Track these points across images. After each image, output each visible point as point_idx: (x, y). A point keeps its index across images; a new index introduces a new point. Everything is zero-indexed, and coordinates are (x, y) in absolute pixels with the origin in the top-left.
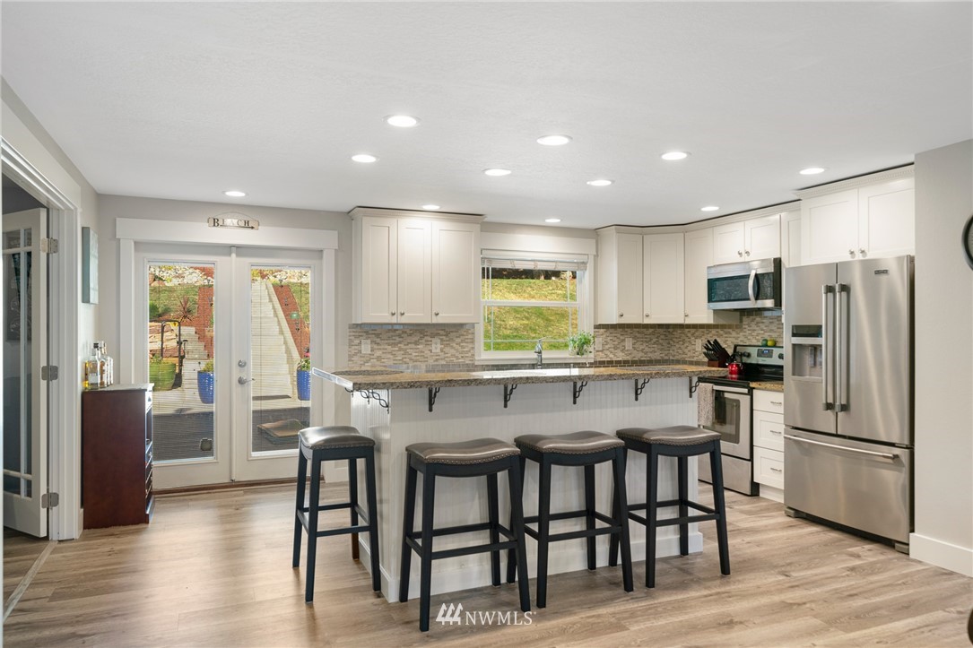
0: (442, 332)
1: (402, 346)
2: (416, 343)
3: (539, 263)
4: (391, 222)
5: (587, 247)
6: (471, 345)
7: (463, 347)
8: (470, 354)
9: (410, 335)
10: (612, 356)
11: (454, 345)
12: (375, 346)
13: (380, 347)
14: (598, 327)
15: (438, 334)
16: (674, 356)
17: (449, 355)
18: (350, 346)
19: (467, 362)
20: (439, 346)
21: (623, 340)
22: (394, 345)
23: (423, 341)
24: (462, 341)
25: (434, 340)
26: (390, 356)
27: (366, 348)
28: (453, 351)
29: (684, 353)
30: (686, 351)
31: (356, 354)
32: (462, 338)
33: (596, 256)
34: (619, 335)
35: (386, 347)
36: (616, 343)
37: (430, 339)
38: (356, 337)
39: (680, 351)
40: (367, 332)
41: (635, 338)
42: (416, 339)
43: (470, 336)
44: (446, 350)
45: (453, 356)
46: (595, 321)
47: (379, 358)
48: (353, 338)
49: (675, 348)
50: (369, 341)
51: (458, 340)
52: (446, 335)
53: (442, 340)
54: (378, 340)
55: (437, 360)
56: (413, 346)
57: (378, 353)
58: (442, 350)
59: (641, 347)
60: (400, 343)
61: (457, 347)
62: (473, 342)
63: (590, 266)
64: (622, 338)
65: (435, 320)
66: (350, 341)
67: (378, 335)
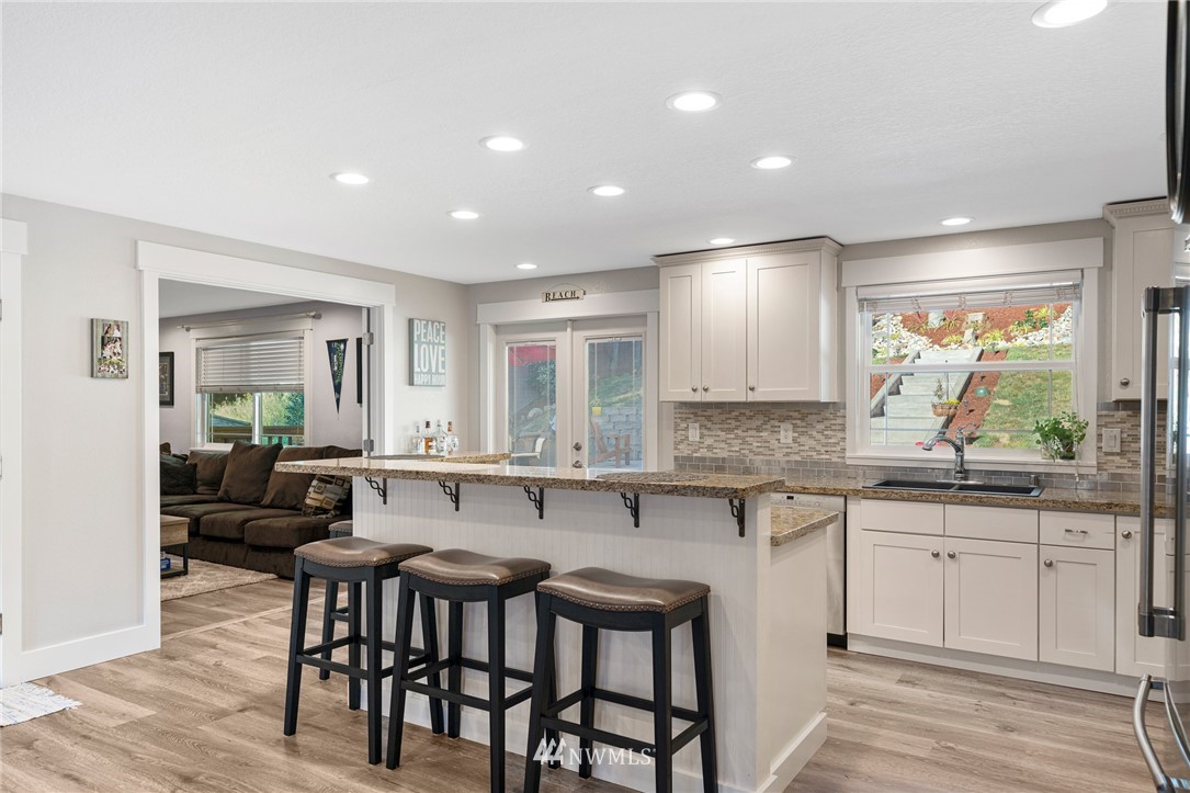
0: (795, 414)
1: (739, 432)
2: (758, 429)
5: (1082, 254)
6: (840, 435)
7: (827, 437)
8: (838, 448)
9: (750, 418)
11: (814, 433)
12: (706, 432)
13: (711, 433)
14: (1110, 406)
15: (789, 418)
17: (806, 448)
18: (676, 431)
19: (834, 460)
20: (791, 434)
22: (730, 430)
23: (768, 426)
24: (827, 428)
25: (783, 425)
26: (723, 445)
27: (694, 434)
28: (812, 443)
31: (682, 441)
32: (827, 423)
35: (719, 433)
37: (777, 424)
38: (682, 419)
40: (696, 415)
42: (759, 423)
43: (839, 421)
44: (802, 439)
45: (812, 449)
47: (710, 448)
48: (679, 421)
50: (697, 425)
51: (820, 426)
52: (802, 419)
53: (795, 426)
54: (709, 424)
55: (788, 454)
56: (753, 433)
57: (709, 441)
58: (794, 440)
60: (737, 428)
61: (819, 436)
62: (844, 430)
63: (1089, 292)
65: (752, 397)
66: (676, 425)
67: (709, 418)
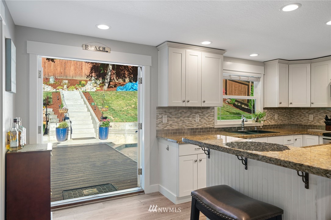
0: (200, 111)
1: (182, 118)
2: (188, 117)
3: (241, 77)
4: (183, 51)
5: (260, 70)
6: (213, 118)
7: (209, 119)
8: (212, 123)
9: (186, 113)
10: (270, 122)
11: (205, 118)
12: (169, 119)
13: (171, 119)
14: (264, 109)
15: (198, 113)
16: (294, 122)
17: (203, 123)
18: (157, 119)
19: (211, 127)
20: (199, 118)
21: (274, 115)
22: (178, 118)
23: (191, 116)
24: (209, 116)
25: (196, 115)
26: (176, 124)
27: (165, 120)
28: (205, 121)
29: (301, 121)
30: (302, 120)
31: (160, 123)
32: (209, 114)
33: (264, 75)
34: (272, 113)
35: (175, 119)
36: (271, 116)
37: (194, 115)
38: (160, 114)
39: (298, 120)
40: (165, 112)
41: (278, 114)
42: (188, 115)
43: (212, 114)
44: (202, 120)
45: (205, 123)
46: (264, 106)
47: (171, 125)
48: (158, 114)
49: (295, 119)
50: (166, 116)
51: (207, 115)
52: (202, 113)
53: (200, 115)
54: (171, 116)
55: (198, 126)
56: (186, 118)
57: (171, 122)
58: (200, 121)
59: (281, 118)
60: (181, 117)
61: (207, 119)
62: (214, 116)
63: (261, 79)
64: (274, 114)
65: (203, 105)
66: (157, 116)
67: (170, 113)
